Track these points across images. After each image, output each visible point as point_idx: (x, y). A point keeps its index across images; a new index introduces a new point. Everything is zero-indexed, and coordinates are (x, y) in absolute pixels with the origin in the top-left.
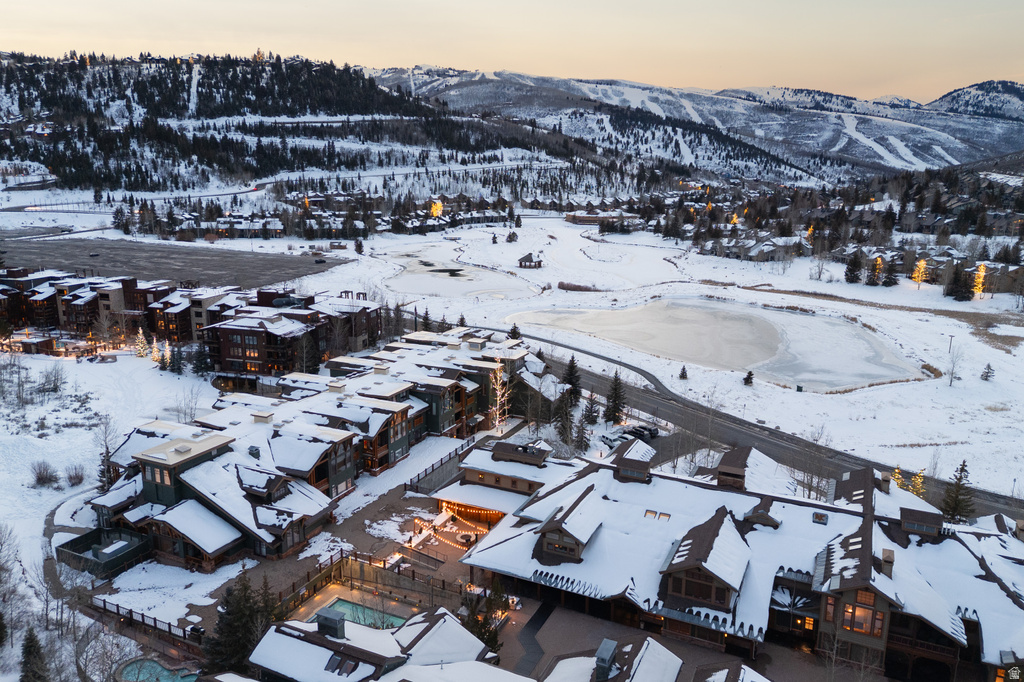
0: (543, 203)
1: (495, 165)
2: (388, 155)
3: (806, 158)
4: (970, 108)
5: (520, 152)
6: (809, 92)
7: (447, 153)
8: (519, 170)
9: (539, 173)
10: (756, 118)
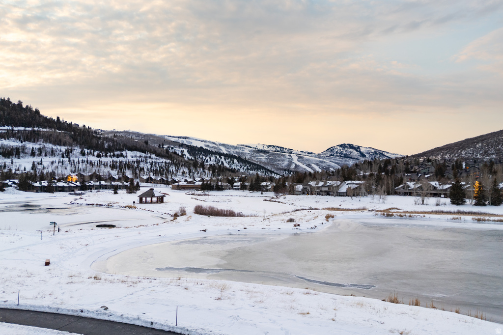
0: (155, 180)
1: (121, 159)
2: (40, 150)
3: (281, 171)
4: (338, 154)
5: (138, 154)
6: (274, 147)
9: (151, 164)
10: (254, 155)
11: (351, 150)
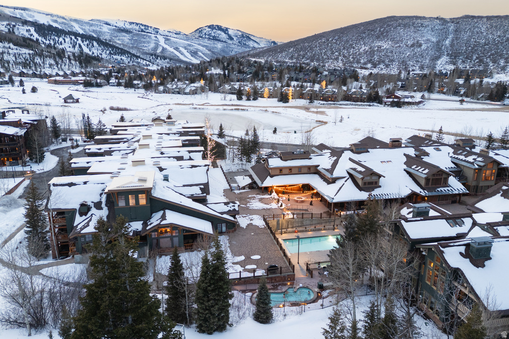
3: (148, 56)
4: (207, 36)
6: (137, 24)
11: (219, 32)
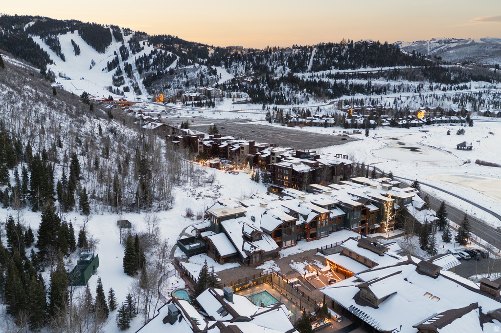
2: (399, 87)
5: (483, 83)
7: (434, 85)
8: (480, 94)
